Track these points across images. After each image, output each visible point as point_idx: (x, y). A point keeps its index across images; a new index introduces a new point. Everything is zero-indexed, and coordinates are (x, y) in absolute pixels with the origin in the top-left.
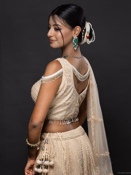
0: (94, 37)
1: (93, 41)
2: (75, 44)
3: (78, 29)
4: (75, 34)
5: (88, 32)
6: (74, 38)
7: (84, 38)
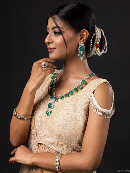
0: (106, 47)
1: (104, 52)
2: (81, 53)
4: (81, 40)
5: (98, 39)
6: (80, 45)
7: (93, 47)
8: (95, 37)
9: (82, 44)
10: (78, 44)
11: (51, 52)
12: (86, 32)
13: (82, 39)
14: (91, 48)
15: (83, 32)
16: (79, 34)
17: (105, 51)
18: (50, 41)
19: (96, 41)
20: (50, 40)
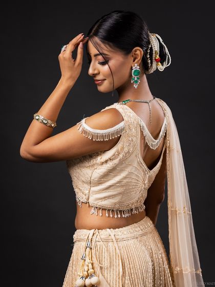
0: (169, 58)
2: (136, 79)
3: (138, 52)
4: (134, 61)
5: (156, 51)
6: (134, 68)
7: (152, 63)
8: (151, 49)
9: (136, 67)
10: (132, 67)
11: (100, 85)
12: (139, 50)
13: (136, 60)
14: (150, 65)
15: (136, 51)
16: (131, 54)
17: (168, 63)
18: (96, 72)
19: (154, 55)
20: (95, 70)
